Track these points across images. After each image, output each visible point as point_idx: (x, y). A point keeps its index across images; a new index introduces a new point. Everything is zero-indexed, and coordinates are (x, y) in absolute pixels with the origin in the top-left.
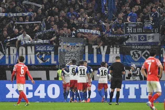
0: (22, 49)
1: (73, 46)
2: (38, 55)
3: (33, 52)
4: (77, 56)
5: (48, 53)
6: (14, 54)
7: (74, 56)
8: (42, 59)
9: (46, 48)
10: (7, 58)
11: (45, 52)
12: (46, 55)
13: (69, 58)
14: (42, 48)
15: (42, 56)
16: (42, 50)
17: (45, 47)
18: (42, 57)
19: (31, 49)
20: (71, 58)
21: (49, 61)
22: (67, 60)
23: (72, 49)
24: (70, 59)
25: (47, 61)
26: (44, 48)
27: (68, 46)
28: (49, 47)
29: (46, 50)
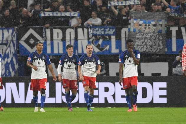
0: (70, 33)
1: (147, 25)
2: (92, 41)
3: (85, 36)
4: (153, 39)
5: (107, 37)
6: (59, 38)
7: (150, 39)
8: (98, 47)
9: (105, 31)
10: (49, 44)
11: (103, 37)
12: (104, 40)
13: (141, 41)
14: (98, 30)
15: (98, 42)
16: (98, 33)
17: (103, 29)
18: (99, 44)
19: (82, 32)
20: (144, 41)
21: (108, 49)
22: (139, 44)
23: (145, 28)
24: (143, 43)
25: (105, 49)
26: (102, 31)
27: (140, 25)
28: (108, 29)
29: (104, 34)
